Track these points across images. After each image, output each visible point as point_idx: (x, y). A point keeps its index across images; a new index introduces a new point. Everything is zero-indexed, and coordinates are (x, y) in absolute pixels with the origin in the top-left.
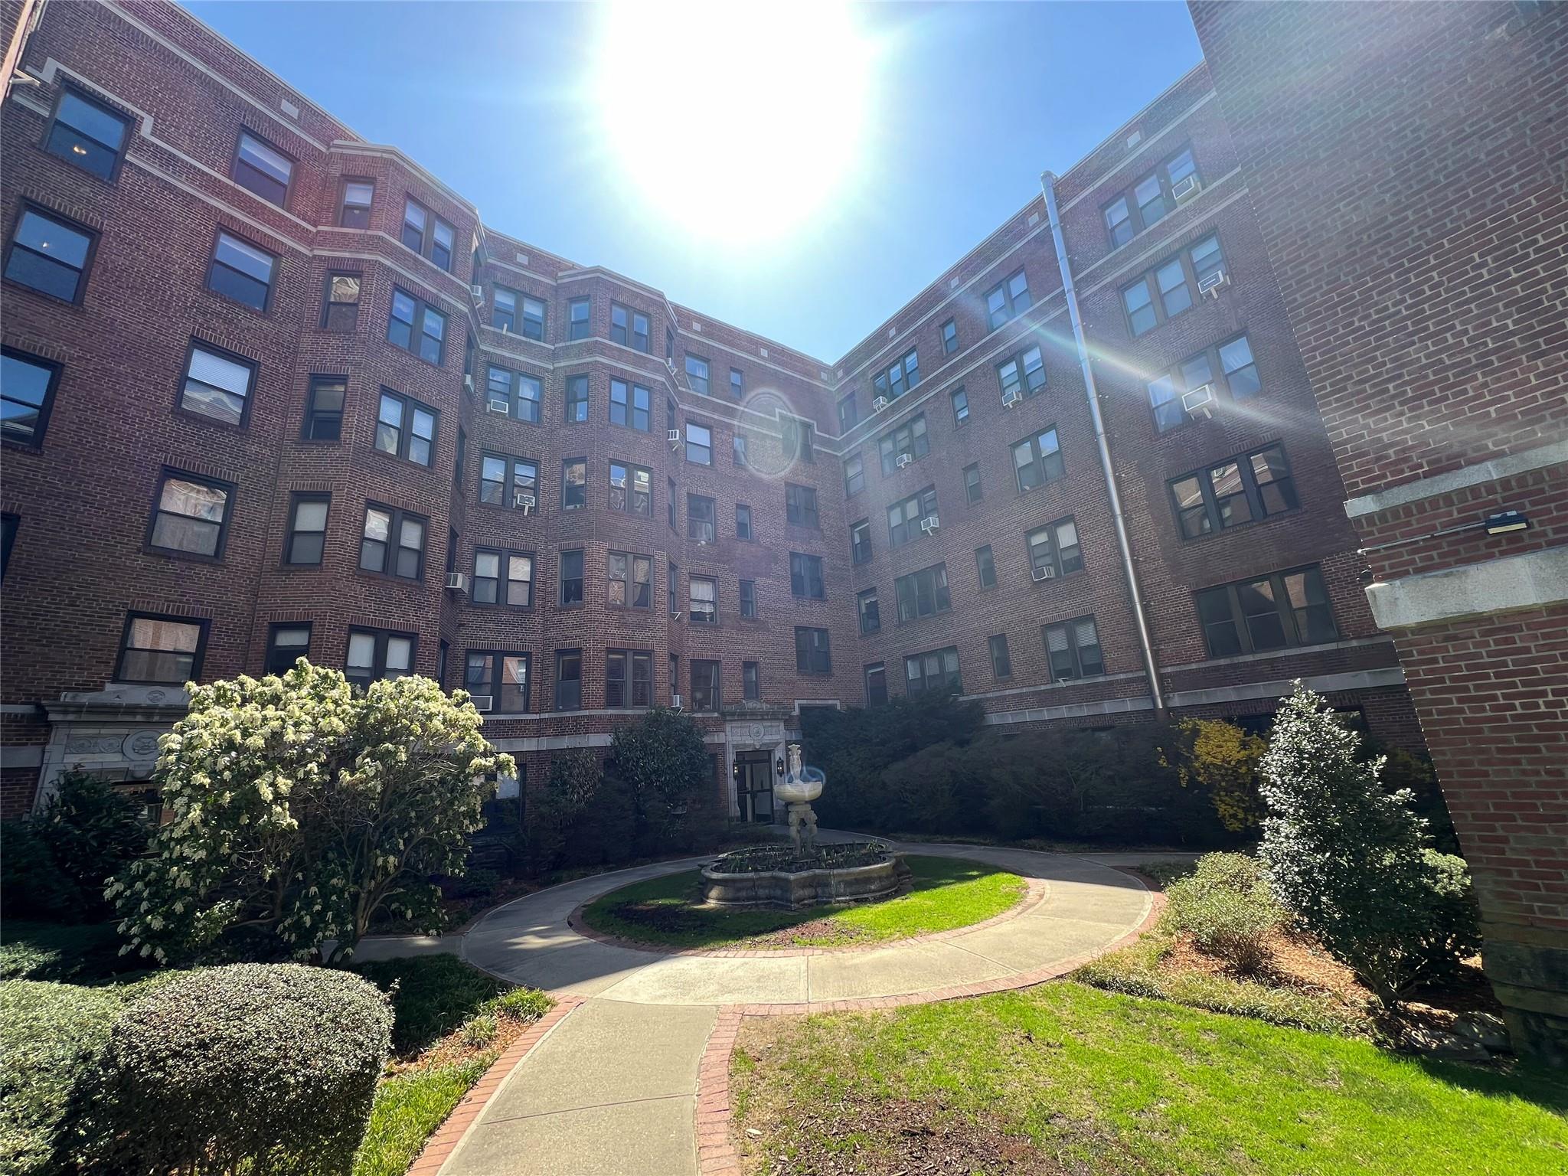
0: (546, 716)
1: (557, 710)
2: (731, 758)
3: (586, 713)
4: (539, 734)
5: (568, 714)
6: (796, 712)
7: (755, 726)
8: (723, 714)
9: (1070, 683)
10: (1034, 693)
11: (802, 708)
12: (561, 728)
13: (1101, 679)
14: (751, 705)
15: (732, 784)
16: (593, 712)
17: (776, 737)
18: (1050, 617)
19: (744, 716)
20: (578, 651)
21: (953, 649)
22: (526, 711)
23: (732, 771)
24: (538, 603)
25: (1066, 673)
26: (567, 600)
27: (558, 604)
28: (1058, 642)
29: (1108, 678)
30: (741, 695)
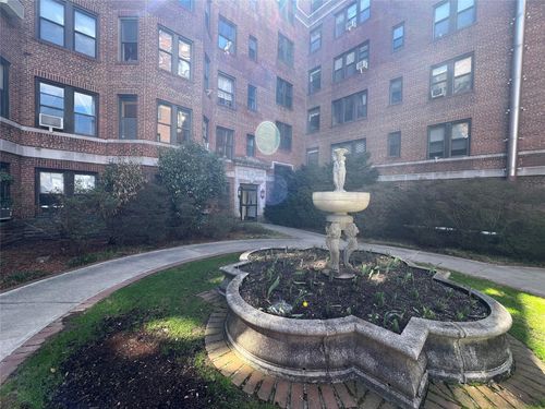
0: (112, 141)
1: (120, 138)
2: (237, 186)
3: (141, 141)
4: (107, 153)
5: (128, 141)
6: (273, 167)
7: (251, 171)
8: (234, 161)
9: (441, 160)
10: (413, 166)
11: (276, 166)
12: (123, 150)
13: (465, 158)
14: (250, 159)
15: (237, 200)
16: (148, 142)
17: (261, 179)
18: (435, 121)
19: (246, 164)
20: (134, 97)
21: (363, 140)
22: (97, 136)
23: (237, 193)
24: (102, 57)
25: (440, 155)
26: (126, 59)
27: (119, 60)
28: (437, 136)
29: (471, 158)
30: (244, 153)
